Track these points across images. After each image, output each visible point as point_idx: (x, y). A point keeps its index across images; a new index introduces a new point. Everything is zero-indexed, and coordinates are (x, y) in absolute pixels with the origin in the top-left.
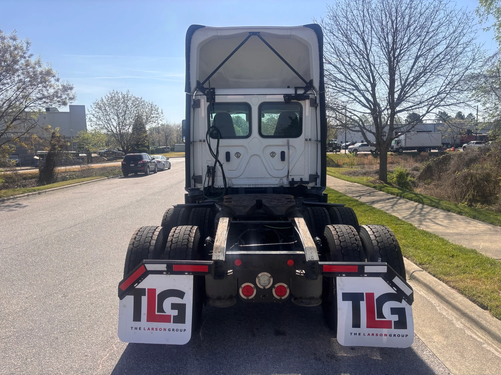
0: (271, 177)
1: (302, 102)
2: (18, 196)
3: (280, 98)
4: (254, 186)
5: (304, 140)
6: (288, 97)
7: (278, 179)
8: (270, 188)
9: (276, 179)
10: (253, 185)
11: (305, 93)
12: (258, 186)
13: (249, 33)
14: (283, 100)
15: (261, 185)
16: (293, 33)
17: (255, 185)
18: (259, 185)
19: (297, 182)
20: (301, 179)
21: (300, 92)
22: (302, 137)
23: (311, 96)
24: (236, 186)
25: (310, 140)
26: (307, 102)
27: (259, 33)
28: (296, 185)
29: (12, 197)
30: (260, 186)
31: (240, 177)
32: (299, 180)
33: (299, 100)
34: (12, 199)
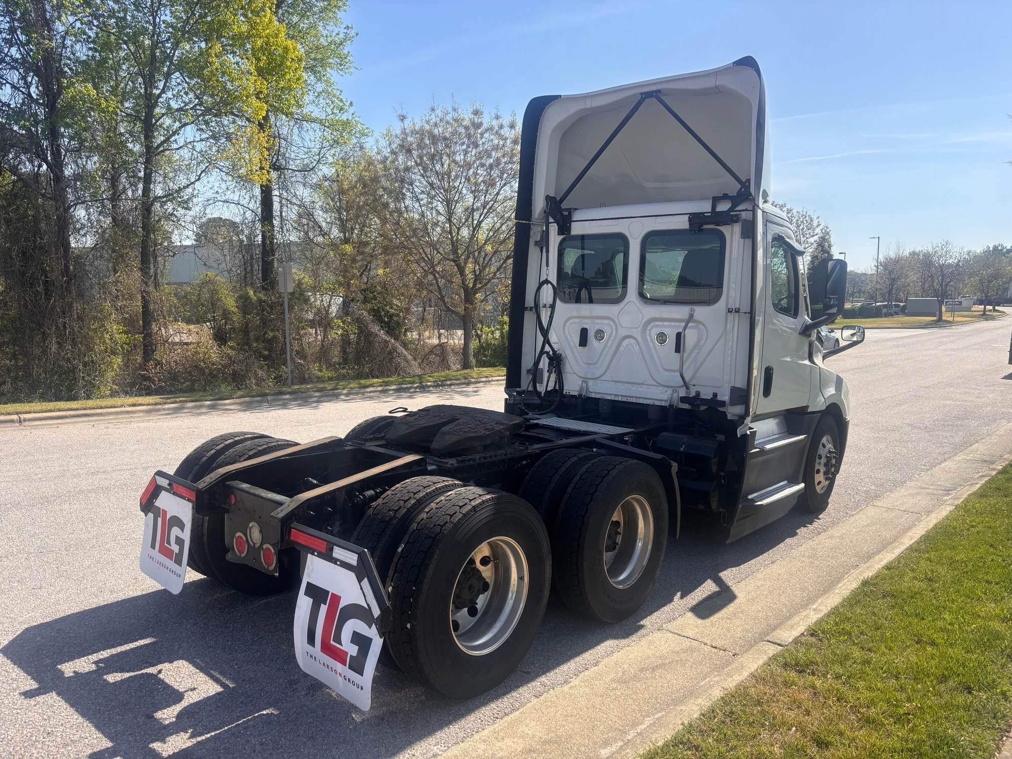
0: (656, 384)
1: (725, 229)
2: (494, 378)
3: (682, 223)
4: (624, 399)
5: (724, 311)
6: (696, 220)
7: (670, 391)
8: (654, 406)
9: (666, 389)
10: (622, 396)
11: (732, 209)
12: (630, 400)
13: (642, 94)
14: (686, 226)
15: (636, 397)
16: (721, 81)
17: (627, 396)
18: (633, 397)
19: (705, 401)
20: (715, 395)
21: (723, 207)
22: (721, 305)
23: (744, 215)
24: (593, 395)
25: (737, 311)
26: (737, 228)
27: (659, 91)
28: (703, 408)
29: (484, 379)
30: (634, 400)
31: (601, 379)
32: (709, 397)
33: (720, 225)
34: (483, 382)
